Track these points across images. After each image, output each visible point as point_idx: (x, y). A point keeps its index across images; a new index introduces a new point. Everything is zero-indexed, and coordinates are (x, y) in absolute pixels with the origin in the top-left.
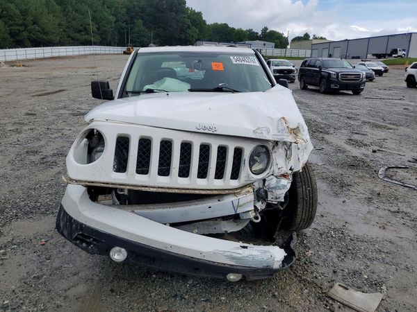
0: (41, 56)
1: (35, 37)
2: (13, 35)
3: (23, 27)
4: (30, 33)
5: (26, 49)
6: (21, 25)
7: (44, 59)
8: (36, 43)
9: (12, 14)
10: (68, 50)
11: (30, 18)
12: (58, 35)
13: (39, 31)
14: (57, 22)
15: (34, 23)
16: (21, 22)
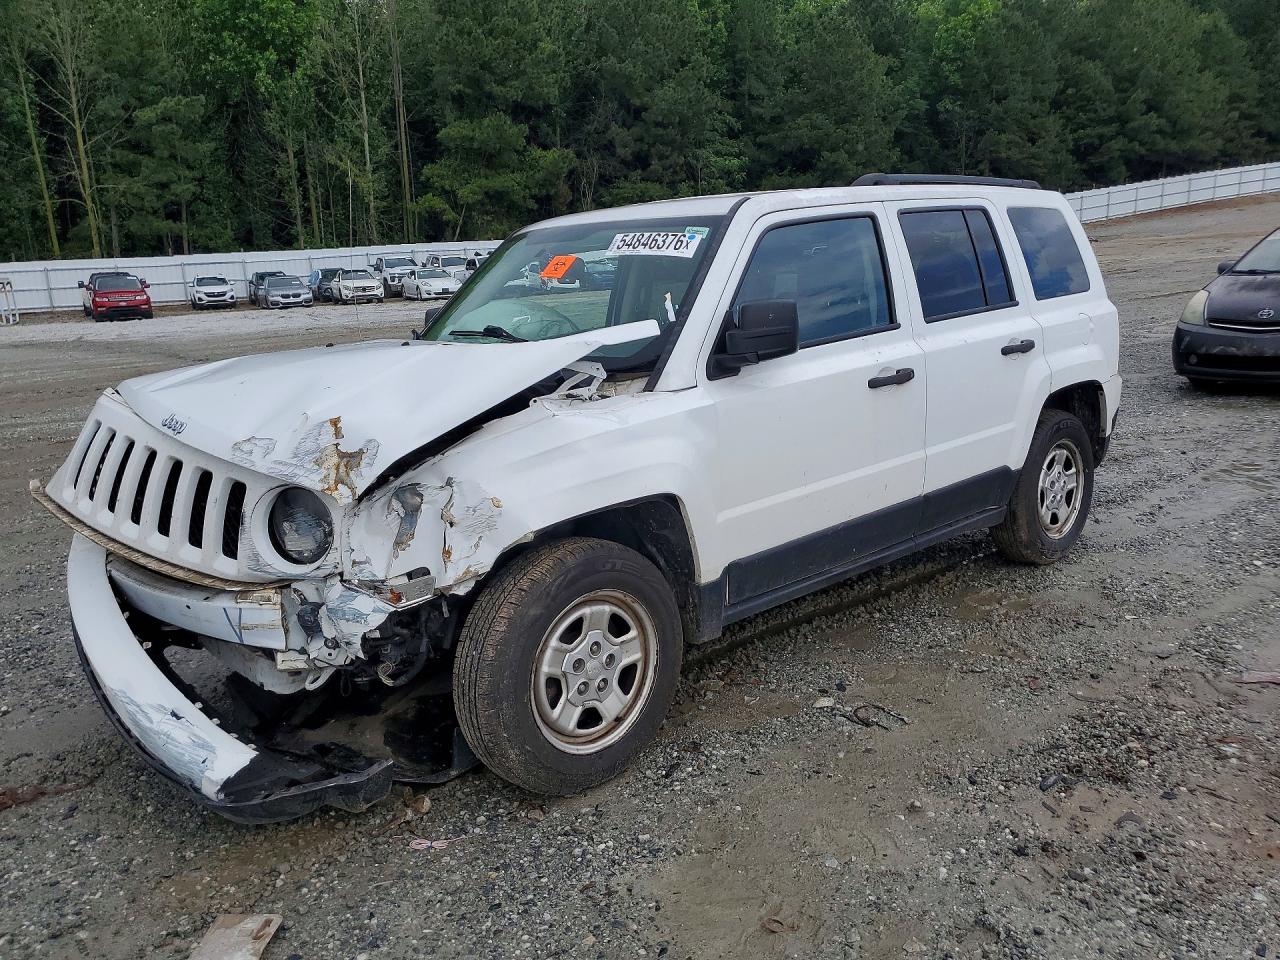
0: (1154, 205)
1: (1143, 151)
2: (1081, 152)
3: (1114, 127)
4: (1131, 141)
5: (1112, 189)
6: (1109, 121)
7: (1162, 213)
8: (1146, 168)
9: (1090, 92)
10: (1246, 177)
11: (1140, 95)
12: (1218, 133)
13: (1160, 132)
14: (1224, 93)
15: (1150, 109)
16: (1111, 112)
